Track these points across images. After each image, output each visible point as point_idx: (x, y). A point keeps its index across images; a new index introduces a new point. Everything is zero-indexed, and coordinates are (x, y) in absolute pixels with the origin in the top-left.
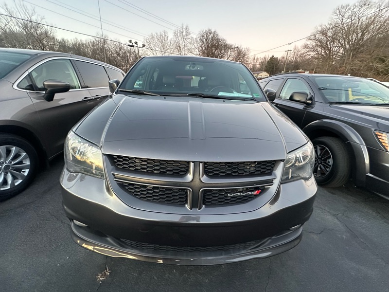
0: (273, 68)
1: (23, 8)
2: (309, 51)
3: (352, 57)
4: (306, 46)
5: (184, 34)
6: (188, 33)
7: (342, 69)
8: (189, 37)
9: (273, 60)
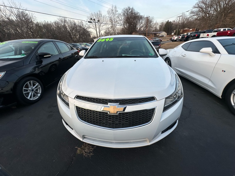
0: (169, 29)
1: (14, 4)
2: (194, 15)
3: (224, 17)
4: (192, 12)
5: (114, 11)
6: (116, 11)
7: (218, 25)
8: (117, 13)
9: (168, 24)
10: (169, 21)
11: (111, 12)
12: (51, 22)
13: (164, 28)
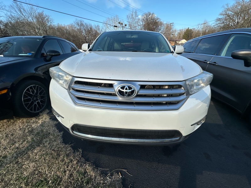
5: (134, 16)
6: (136, 16)
8: (137, 18)
9: (188, 31)
10: (190, 29)
11: (131, 17)
12: (64, 25)
13: (183, 36)
